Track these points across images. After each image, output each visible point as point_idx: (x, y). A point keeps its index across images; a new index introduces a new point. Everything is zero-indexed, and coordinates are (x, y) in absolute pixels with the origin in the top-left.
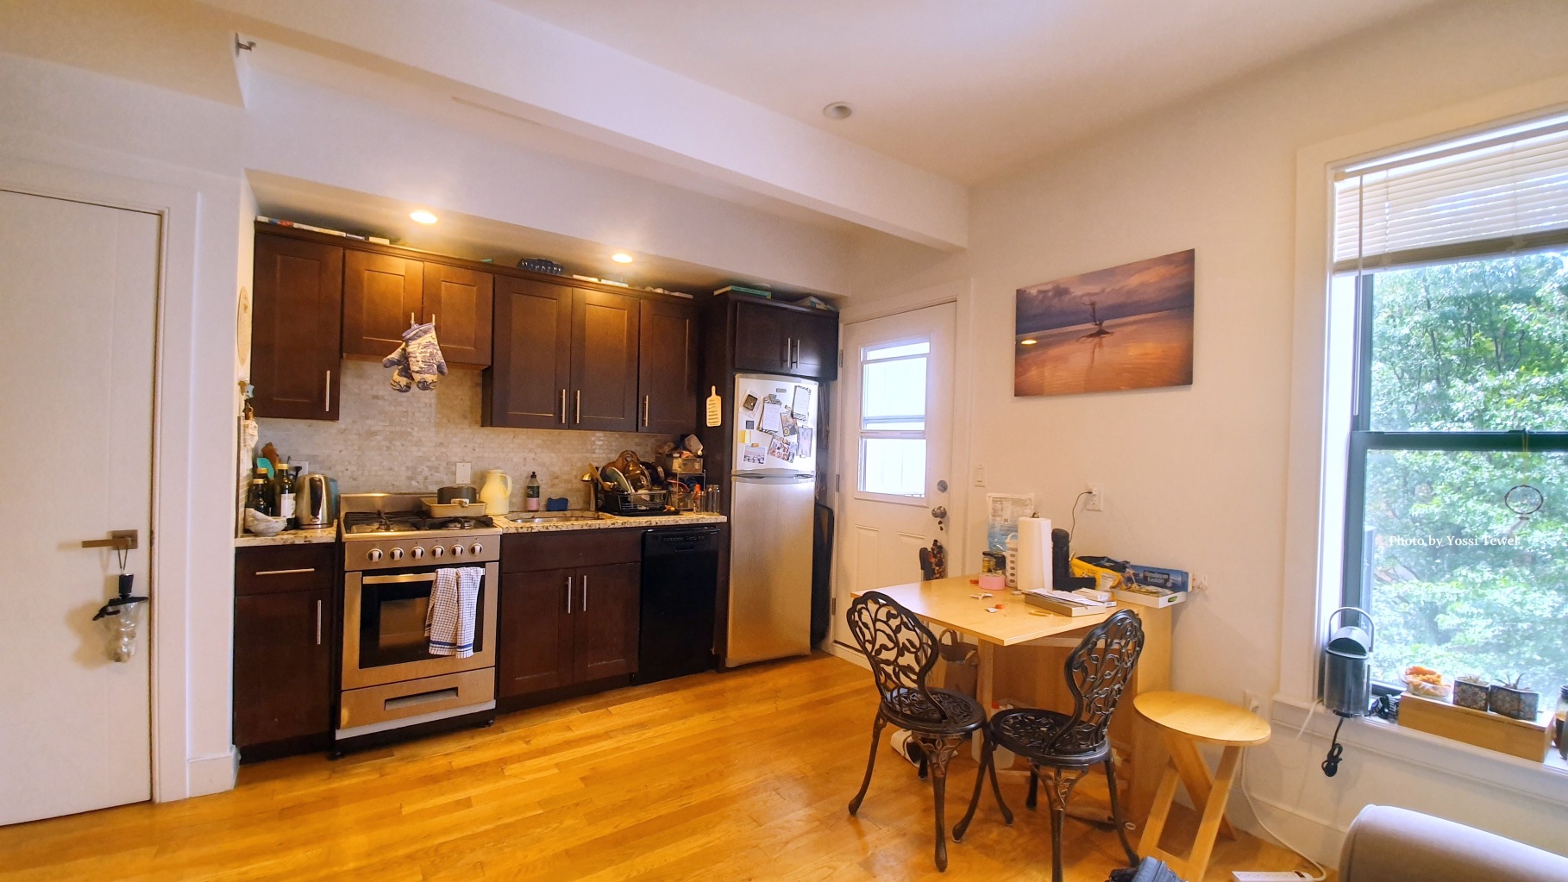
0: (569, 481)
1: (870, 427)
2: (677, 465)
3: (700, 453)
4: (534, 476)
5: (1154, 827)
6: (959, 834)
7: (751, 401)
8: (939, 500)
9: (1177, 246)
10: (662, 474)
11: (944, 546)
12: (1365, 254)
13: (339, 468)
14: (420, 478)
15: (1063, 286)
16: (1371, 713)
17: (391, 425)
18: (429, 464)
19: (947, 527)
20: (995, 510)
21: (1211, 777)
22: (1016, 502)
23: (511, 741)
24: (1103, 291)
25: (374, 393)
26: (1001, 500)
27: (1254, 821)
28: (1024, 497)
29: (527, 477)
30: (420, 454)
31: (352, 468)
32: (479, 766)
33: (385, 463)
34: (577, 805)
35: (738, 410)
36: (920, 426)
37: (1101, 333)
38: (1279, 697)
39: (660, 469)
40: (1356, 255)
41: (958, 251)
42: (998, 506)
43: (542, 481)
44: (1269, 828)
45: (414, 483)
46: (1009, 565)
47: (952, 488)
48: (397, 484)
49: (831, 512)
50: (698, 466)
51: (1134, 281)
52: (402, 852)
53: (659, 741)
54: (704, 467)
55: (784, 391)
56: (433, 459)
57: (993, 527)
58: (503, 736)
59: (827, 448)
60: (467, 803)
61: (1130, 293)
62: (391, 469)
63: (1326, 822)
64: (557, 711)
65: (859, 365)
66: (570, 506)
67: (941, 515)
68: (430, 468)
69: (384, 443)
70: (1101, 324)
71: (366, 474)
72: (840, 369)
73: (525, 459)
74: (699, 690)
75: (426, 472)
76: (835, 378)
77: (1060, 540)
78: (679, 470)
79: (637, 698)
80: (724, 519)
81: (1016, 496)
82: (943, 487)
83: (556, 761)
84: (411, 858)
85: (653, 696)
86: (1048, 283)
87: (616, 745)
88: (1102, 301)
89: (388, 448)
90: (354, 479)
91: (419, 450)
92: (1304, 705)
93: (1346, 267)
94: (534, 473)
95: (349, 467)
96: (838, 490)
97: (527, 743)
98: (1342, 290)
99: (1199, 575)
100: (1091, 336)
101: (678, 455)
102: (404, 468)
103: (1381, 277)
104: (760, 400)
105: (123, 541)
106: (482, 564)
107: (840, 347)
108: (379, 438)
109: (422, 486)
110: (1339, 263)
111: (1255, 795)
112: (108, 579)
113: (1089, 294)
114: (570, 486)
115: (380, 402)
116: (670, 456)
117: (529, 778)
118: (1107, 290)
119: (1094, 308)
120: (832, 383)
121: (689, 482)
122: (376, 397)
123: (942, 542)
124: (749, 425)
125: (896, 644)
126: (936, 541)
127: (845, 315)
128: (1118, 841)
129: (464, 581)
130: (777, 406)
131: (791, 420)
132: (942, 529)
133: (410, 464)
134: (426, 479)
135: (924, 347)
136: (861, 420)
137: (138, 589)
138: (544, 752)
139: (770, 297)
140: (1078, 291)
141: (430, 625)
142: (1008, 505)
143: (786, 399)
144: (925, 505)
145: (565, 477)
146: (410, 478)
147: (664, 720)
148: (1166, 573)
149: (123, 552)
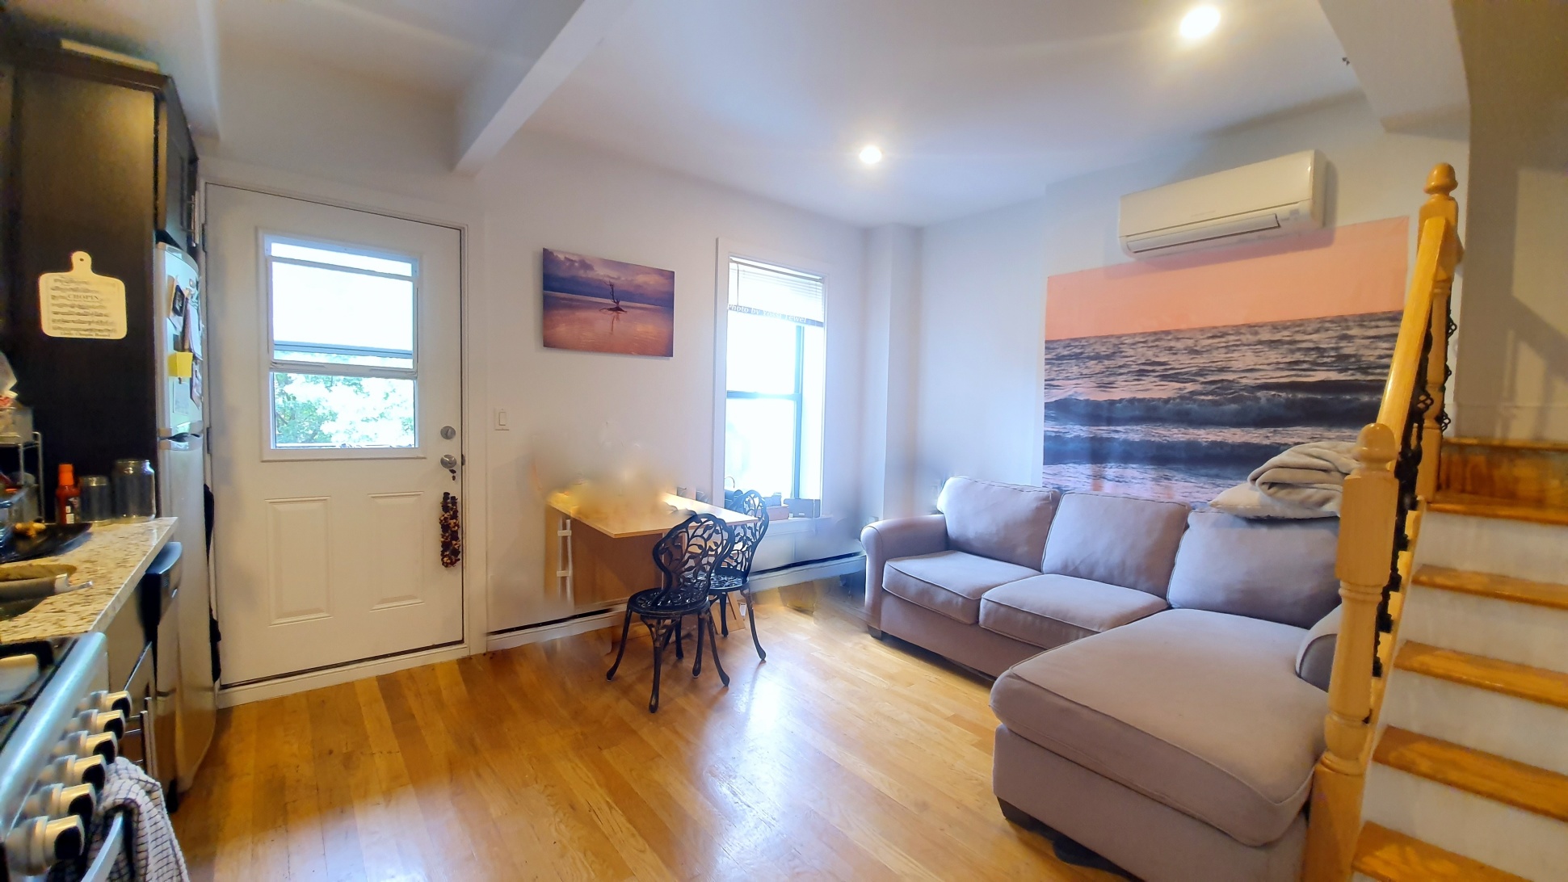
1: (279, 356)
7: (179, 298)
8: (447, 448)
9: (666, 266)
19: (465, 473)
36: (408, 364)
37: (618, 309)
47: (467, 431)
65: (262, 261)
70: (618, 303)
82: (451, 434)
86: (574, 254)
100: (611, 309)
107: (199, 220)
119: (612, 289)
123: (455, 493)
126: (445, 495)
132: (454, 478)
135: (403, 268)
136: (270, 346)
144: (422, 456)
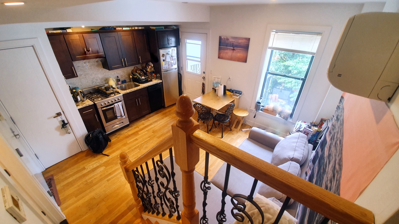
0: (125, 76)
1: (188, 58)
2: (148, 70)
3: (152, 66)
4: (118, 77)
5: (234, 126)
6: (210, 131)
7: (163, 55)
8: (204, 75)
9: (248, 37)
10: (145, 72)
11: (205, 83)
12: (273, 47)
13: (77, 84)
14: (94, 82)
15: (228, 38)
16: (260, 110)
17: (84, 72)
18: (95, 79)
19: (205, 80)
20: (214, 79)
21: (241, 120)
22: (217, 78)
23: (135, 128)
24: (235, 41)
25: (77, 65)
26: (215, 78)
27: (246, 122)
28: (219, 77)
29: (116, 77)
30: (92, 77)
31: (80, 83)
32: (133, 133)
33: (86, 81)
34: (154, 136)
35: (161, 58)
36: (199, 60)
37: (234, 50)
38: (251, 109)
39: (144, 70)
40: (271, 46)
41: (208, 23)
42: (215, 79)
43: (120, 78)
44: (247, 123)
45: (94, 84)
46: (217, 92)
47: (206, 73)
48: (90, 85)
49: (181, 74)
50: (153, 69)
51: (240, 41)
52: (133, 148)
53: (161, 124)
54: (154, 69)
55: (170, 51)
56: (96, 78)
57: (214, 82)
58: (133, 127)
59: (179, 61)
60: (137, 139)
61: (239, 43)
62: (88, 82)
63: (253, 122)
64: (139, 121)
65: (185, 43)
66: (127, 81)
67: (204, 78)
68: (96, 80)
69: (84, 77)
70: (234, 48)
71: (83, 84)
72: (180, 43)
73: (114, 73)
74: (162, 113)
75: (95, 81)
76: (179, 45)
77: (225, 87)
78: (149, 71)
79: (152, 116)
80: (161, 81)
81: (218, 77)
82: (204, 73)
83: (146, 130)
84: (135, 148)
85: (155, 115)
86: (225, 36)
87: (154, 126)
88: (235, 44)
89: (85, 77)
90: (81, 86)
91: (92, 76)
92: (253, 109)
93: (270, 48)
94: (118, 76)
95: (79, 84)
96: (182, 70)
97: (138, 128)
98: (269, 51)
99: (244, 92)
100: (232, 50)
101: (148, 67)
102: (90, 81)
103: (274, 51)
104: (165, 55)
105: (59, 114)
106: (121, 101)
107: (180, 38)
108: (83, 76)
109: (95, 84)
110: (269, 47)
111: (246, 120)
112: (59, 122)
113: (232, 41)
114: (125, 77)
115: (80, 68)
116: (146, 67)
117: (144, 134)
118: (236, 41)
119: (233, 44)
120: (179, 46)
121: (151, 73)
122: (78, 67)
123: (204, 83)
124: (164, 60)
125: (202, 110)
126: (203, 83)
127: (181, 30)
128: (229, 128)
129: (119, 105)
130: (169, 55)
131: (172, 58)
133: (91, 80)
134: (96, 82)
135: (200, 42)
136: (186, 56)
137: (66, 122)
138: (142, 129)
139: (164, 28)
140: (231, 40)
141: (116, 113)
142: (216, 79)
143: (170, 53)
144: (201, 76)
145: (124, 75)
146: (92, 83)
147: (159, 120)
148: (239, 91)
149: (61, 116)
